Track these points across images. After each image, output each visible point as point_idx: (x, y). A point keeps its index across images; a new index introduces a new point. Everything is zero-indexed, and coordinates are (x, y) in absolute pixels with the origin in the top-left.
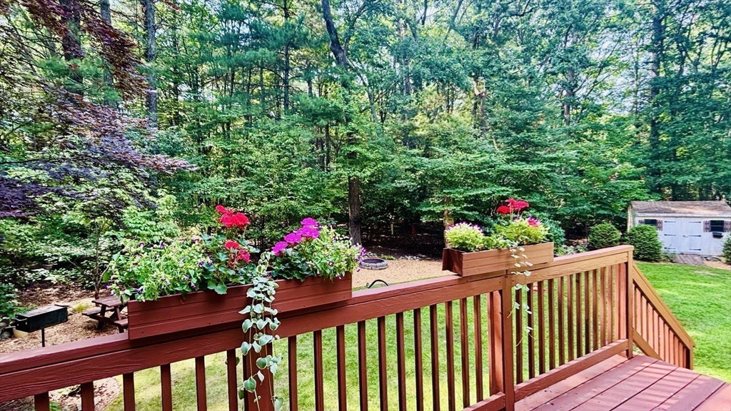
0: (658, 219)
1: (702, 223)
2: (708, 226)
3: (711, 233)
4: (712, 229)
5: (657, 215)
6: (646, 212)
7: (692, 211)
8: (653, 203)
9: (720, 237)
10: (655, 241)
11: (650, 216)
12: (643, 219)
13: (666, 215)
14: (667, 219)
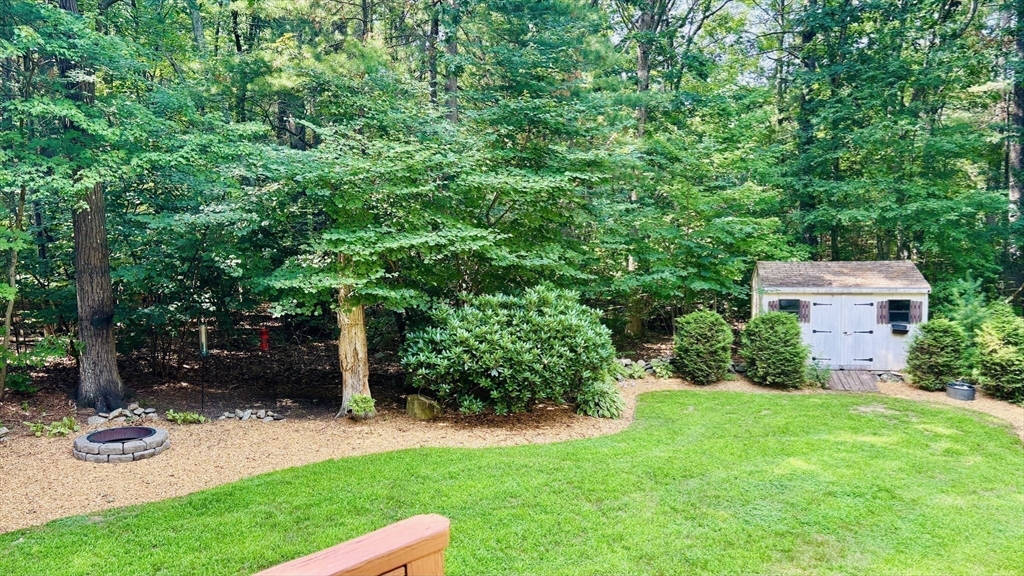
0: (802, 298)
1: (875, 305)
2: (886, 312)
3: (890, 325)
4: (893, 318)
5: (801, 290)
6: (781, 285)
7: (859, 281)
8: (797, 265)
9: (904, 332)
10: (794, 346)
11: (788, 294)
12: (775, 298)
13: (815, 290)
14: (818, 299)
